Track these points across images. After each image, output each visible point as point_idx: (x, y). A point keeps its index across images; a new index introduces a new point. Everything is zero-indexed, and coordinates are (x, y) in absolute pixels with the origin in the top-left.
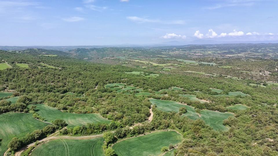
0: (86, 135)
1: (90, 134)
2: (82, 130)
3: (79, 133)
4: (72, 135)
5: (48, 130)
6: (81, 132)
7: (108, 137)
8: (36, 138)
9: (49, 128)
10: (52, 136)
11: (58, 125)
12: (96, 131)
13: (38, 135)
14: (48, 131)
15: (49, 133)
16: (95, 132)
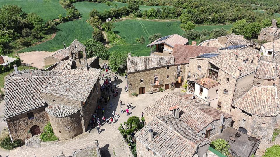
0: (161, 19)
1: (165, 18)
2: (157, 13)
3: (153, 16)
4: (146, 18)
5: (123, 11)
6: (156, 15)
7: (186, 18)
8: (112, 15)
9: (124, 10)
10: (127, 17)
11: (132, 8)
12: (171, 15)
13: (114, 13)
14: (123, 13)
15: (124, 14)
16: (170, 17)
